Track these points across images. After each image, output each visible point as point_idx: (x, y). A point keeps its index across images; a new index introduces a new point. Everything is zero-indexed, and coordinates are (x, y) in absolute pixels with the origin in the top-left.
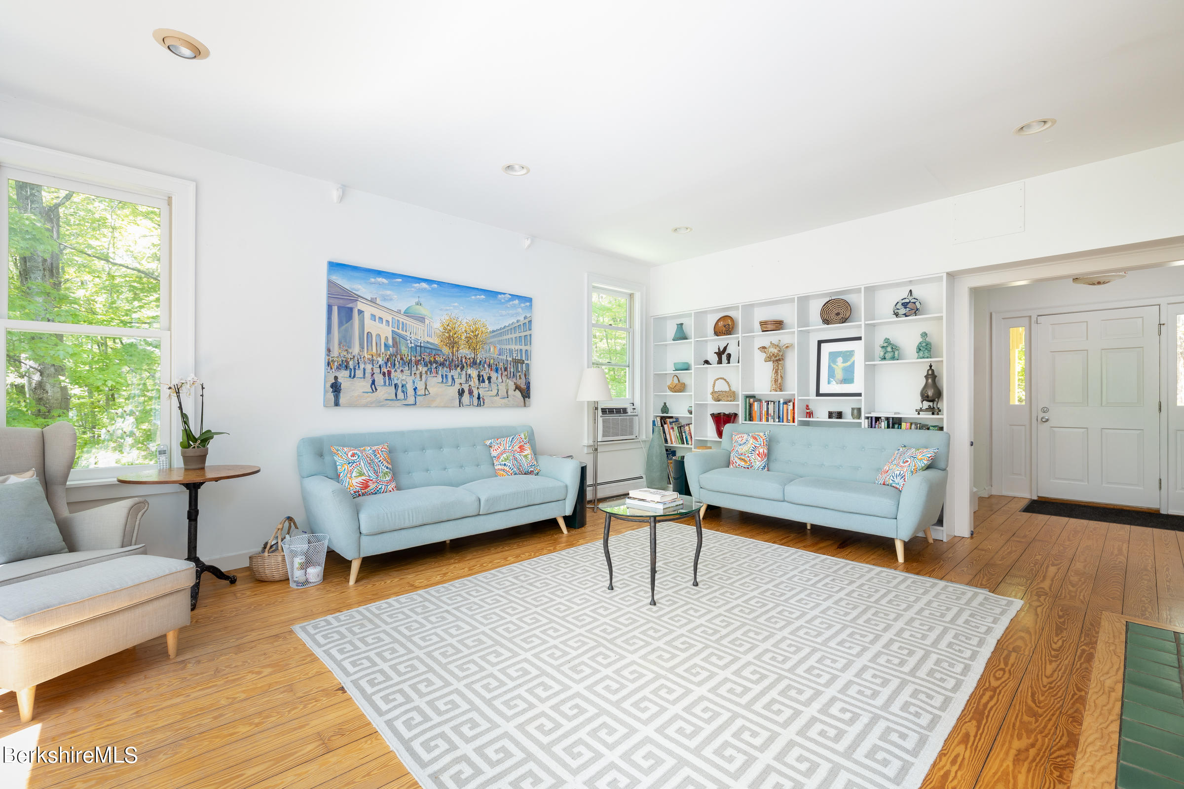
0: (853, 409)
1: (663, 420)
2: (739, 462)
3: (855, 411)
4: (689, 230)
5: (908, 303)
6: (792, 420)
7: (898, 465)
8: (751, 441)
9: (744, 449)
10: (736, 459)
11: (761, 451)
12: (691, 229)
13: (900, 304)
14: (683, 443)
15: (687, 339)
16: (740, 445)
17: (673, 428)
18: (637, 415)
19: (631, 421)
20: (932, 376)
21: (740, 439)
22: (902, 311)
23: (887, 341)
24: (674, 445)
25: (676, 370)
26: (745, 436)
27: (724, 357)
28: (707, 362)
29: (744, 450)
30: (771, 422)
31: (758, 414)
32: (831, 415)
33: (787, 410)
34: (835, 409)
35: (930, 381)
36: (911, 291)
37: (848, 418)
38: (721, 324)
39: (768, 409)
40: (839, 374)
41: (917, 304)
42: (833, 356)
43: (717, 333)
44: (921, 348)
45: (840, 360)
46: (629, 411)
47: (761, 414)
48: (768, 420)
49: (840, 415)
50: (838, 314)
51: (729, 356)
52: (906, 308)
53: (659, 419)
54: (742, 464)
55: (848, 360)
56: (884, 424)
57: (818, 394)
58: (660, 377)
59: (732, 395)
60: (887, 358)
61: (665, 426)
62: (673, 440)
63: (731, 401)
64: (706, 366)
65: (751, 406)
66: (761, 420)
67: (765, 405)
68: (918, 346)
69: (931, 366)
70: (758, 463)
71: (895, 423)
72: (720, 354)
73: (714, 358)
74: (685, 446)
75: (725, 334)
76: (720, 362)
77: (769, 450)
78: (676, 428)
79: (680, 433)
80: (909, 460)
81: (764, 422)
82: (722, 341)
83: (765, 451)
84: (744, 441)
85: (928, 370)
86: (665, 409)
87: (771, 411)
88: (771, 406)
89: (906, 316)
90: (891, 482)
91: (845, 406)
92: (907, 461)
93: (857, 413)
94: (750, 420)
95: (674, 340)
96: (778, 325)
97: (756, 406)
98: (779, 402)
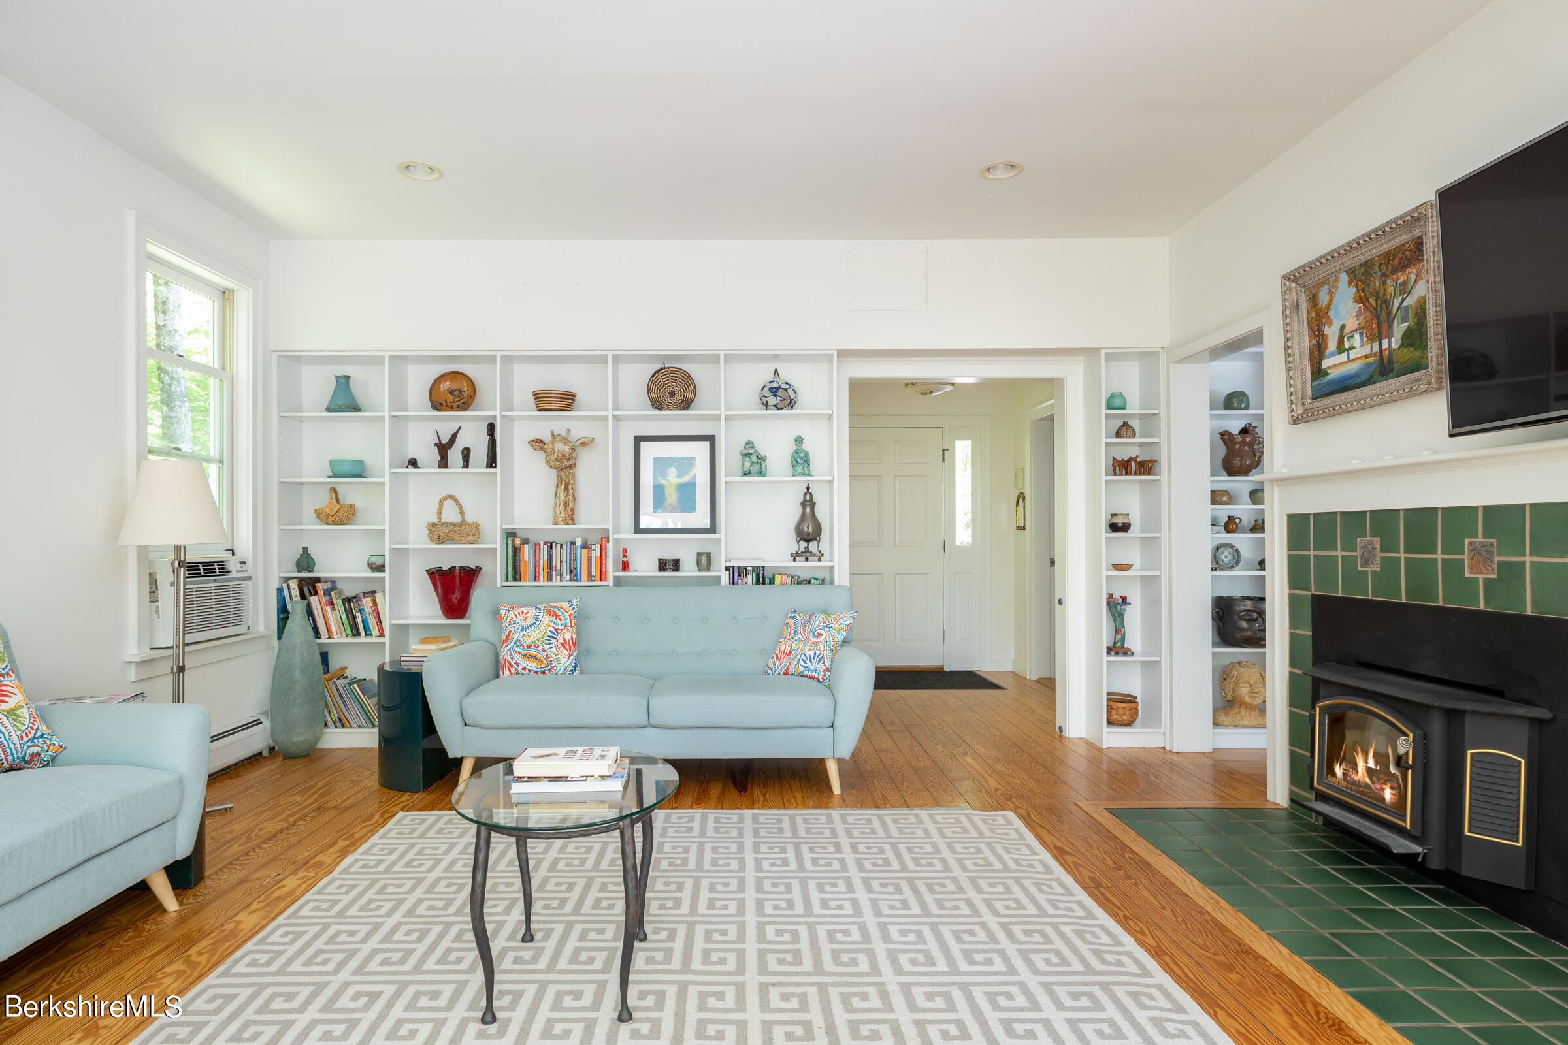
0: (699, 555)
1: (308, 587)
2: (523, 662)
3: (704, 558)
4: (435, 176)
5: (778, 388)
6: (598, 577)
7: (806, 641)
8: (547, 619)
9: (534, 635)
10: (517, 658)
11: (568, 637)
12: (441, 175)
13: (767, 389)
14: (357, 633)
15: (357, 409)
16: (524, 629)
17: (331, 603)
18: (249, 578)
19: (238, 590)
20: (808, 502)
21: (521, 617)
22: (772, 400)
23: (750, 444)
24: (336, 639)
25: (335, 476)
26: (532, 611)
27: (455, 455)
28: (413, 463)
29: (533, 639)
30: (556, 581)
31: (531, 567)
32: (662, 566)
33: (590, 558)
34: (670, 555)
35: (808, 510)
36: (776, 370)
37: (689, 569)
38: (445, 386)
39: (550, 556)
40: (672, 496)
41: (790, 391)
42: (661, 463)
43: (437, 405)
44: (799, 460)
45: (672, 472)
46: (233, 566)
47: (536, 566)
48: (550, 578)
49: (676, 565)
50: (672, 394)
51: (466, 453)
52: (776, 396)
53: (294, 585)
54: (532, 665)
55: (687, 473)
56: (750, 578)
57: (638, 530)
58: (292, 490)
59: (467, 531)
60: (752, 472)
61: (314, 600)
62: (334, 629)
63: (468, 542)
64: (411, 470)
65: (516, 551)
66: (536, 578)
67: (544, 550)
68: (793, 456)
69: (808, 488)
70: (563, 661)
71: (762, 577)
72: (443, 449)
73: (428, 455)
74: (363, 639)
75: (452, 408)
76: (443, 463)
77: (578, 634)
78: (338, 603)
79: (350, 613)
80: (822, 632)
81: (542, 582)
82: (446, 423)
83: (575, 637)
84: (530, 620)
85: (805, 494)
86: (305, 561)
87: (556, 562)
88: (556, 551)
89: (778, 409)
90: (802, 669)
91: (686, 550)
92: (821, 635)
93: (705, 560)
94: (515, 579)
95: (328, 410)
96: (567, 401)
97: (526, 553)
98: (573, 543)
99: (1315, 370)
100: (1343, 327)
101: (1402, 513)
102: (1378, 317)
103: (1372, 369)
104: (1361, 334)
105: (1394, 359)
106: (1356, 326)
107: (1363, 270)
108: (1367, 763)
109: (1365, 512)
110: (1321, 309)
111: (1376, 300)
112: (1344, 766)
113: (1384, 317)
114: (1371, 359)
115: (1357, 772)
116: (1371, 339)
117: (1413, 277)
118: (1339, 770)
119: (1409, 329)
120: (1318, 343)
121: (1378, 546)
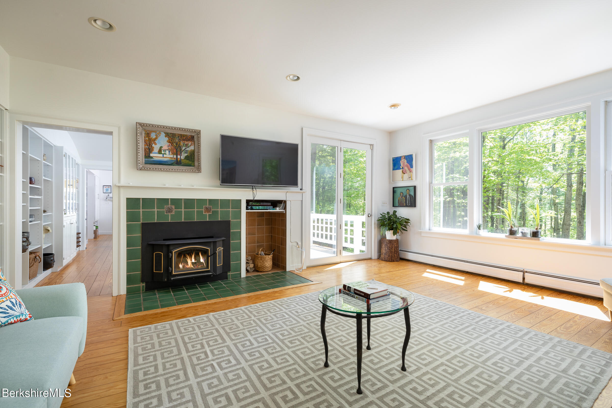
99: (147, 155)
100: (161, 147)
101: (183, 200)
102: (176, 149)
103: (173, 162)
104: (169, 152)
105: (182, 161)
106: (167, 148)
107: (171, 135)
108: (192, 261)
109: (168, 199)
110: (151, 139)
111: (176, 145)
112: (183, 264)
113: (179, 150)
114: (173, 159)
115: (188, 265)
116: (173, 154)
117: (190, 144)
118: (181, 266)
119: (187, 156)
120: (149, 148)
121: (174, 208)
